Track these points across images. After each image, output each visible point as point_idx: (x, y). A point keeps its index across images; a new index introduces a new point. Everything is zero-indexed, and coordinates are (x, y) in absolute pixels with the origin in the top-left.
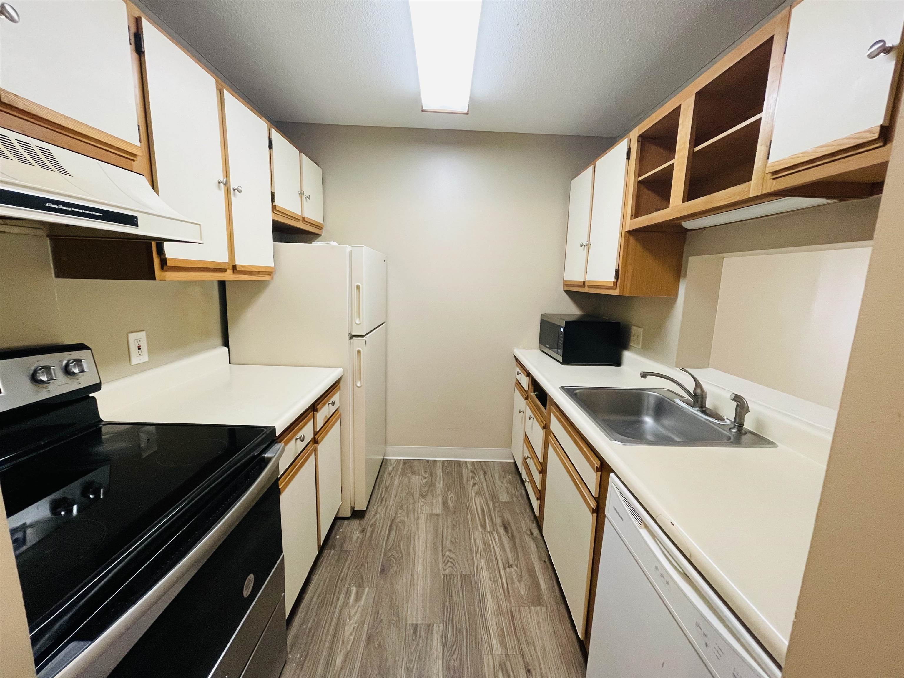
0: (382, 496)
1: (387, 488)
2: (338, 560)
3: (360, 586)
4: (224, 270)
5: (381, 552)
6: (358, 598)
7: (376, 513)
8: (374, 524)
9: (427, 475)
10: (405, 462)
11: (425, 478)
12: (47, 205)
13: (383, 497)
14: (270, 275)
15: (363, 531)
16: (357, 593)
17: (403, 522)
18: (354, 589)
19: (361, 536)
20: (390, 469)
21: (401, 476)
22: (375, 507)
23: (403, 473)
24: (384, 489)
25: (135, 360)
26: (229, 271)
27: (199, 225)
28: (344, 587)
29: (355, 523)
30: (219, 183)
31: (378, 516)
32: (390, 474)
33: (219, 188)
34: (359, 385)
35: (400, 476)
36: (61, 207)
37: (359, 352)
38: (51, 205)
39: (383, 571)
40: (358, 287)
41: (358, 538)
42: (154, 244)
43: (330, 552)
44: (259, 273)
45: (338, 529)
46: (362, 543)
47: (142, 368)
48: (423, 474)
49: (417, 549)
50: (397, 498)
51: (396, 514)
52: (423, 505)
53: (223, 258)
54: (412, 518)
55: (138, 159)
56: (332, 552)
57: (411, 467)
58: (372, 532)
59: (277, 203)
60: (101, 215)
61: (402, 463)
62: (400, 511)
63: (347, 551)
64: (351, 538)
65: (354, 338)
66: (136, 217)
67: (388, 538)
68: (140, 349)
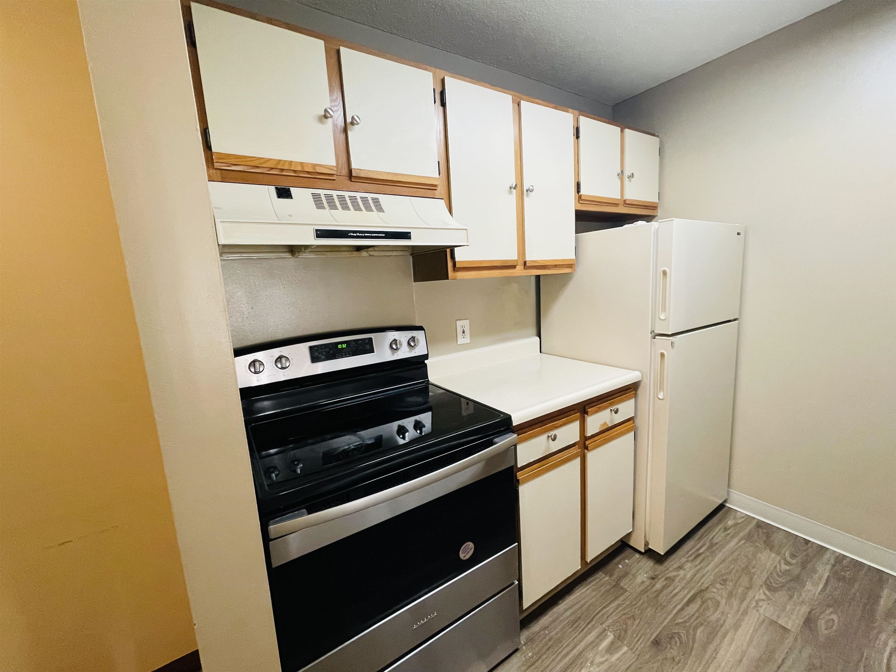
0: (701, 551)
1: (712, 545)
2: (608, 591)
3: (619, 638)
4: (514, 267)
5: (665, 619)
6: (611, 649)
7: (680, 568)
8: (670, 580)
9: (794, 561)
10: (760, 525)
11: (788, 563)
12: (350, 234)
13: (700, 554)
14: (571, 267)
15: (653, 578)
16: (612, 643)
17: (717, 604)
18: (610, 637)
19: (648, 583)
20: (730, 523)
21: (743, 541)
22: (684, 560)
23: (749, 537)
24: (708, 544)
25: (461, 341)
26: (520, 268)
27: (466, 229)
28: (601, 624)
29: (648, 564)
30: (511, 188)
31: (682, 573)
32: (726, 529)
33: (511, 193)
34: (661, 397)
35: (740, 541)
36: (358, 234)
37: (662, 355)
38: (352, 234)
39: (656, 643)
40: (665, 273)
41: (643, 582)
42: (448, 251)
43: (604, 578)
44: (556, 266)
45: (624, 559)
46: (645, 591)
47: (465, 347)
48: (787, 555)
49: (722, 652)
50: (722, 566)
51: (712, 584)
52: (763, 600)
53: (512, 255)
54: (735, 607)
55: (439, 188)
56: (607, 578)
57: (768, 536)
58: (664, 587)
59: (582, 192)
60: (384, 235)
61: (754, 522)
62: (718, 586)
63: (622, 588)
64: (635, 576)
65: (656, 337)
66: (410, 233)
67: (682, 609)
68: (464, 333)
